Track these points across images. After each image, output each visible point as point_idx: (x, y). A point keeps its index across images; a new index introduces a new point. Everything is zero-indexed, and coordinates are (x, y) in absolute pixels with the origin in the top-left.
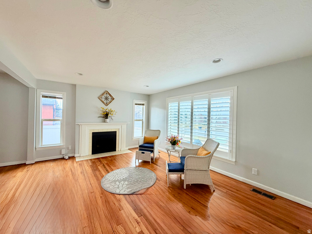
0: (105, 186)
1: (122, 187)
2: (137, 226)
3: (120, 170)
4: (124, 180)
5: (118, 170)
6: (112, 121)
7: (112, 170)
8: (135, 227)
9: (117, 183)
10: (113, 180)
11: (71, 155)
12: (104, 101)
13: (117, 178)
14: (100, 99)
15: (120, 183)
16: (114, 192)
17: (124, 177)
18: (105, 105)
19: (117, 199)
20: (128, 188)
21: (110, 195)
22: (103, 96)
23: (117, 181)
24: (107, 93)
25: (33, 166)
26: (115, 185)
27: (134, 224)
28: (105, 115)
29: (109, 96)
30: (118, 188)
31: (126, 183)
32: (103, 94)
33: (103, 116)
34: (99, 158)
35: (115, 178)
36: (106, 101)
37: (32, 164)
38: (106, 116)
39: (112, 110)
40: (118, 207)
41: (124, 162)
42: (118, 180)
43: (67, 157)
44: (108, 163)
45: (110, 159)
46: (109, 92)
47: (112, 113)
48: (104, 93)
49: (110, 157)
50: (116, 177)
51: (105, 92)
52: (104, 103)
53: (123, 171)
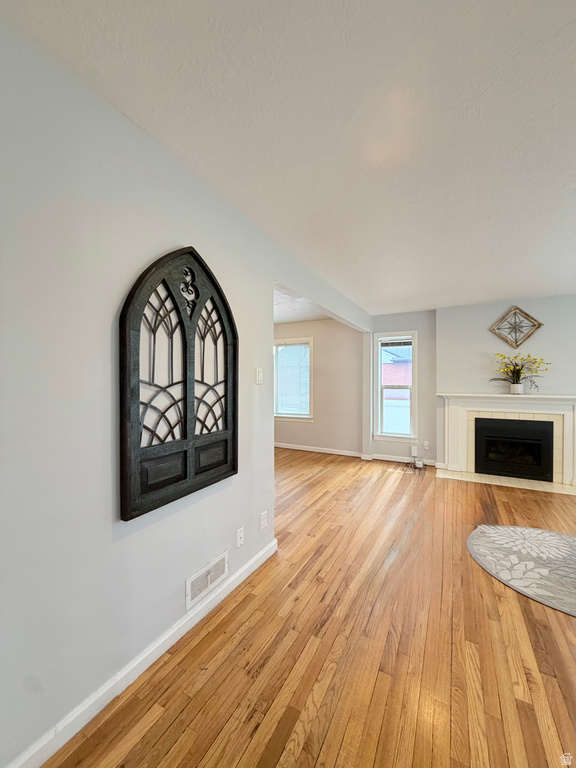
0: (475, 548)
1: (524, 574)
2: (520, 683)
3: (540, 531)
4: (540, 562)
5: (532, 530)
6: (534, 389)
7: (514, 524)
8: (514, 680)
9: (514, 559)
10: (506, 546)
11: (427, 462)
12: (509, 336)
13: (520, 547)
14: (495, 333)
15: (521, 560)
16: (494, 572)
17: (542, 555)
18: (511, 345)
19: (493, 591)
20: (540, 586)
21: (481, 573)
22: (506, 323)
23: (515, 553)
24: (517, 311)
25: (368, 465)
26: (503, 560)
27: (513, 672)
28: (511, 374)
29: (522, 319)
30: (510, 569)
31: (545, 572)
32: (503, 318)
33: (504, 377)
34: (490, 486)
35: (512, 544)
36: (513, 335)
37: (369, 461)
38: (515, 376)
39: (533, 357)
40: (488, 608)
41: (568, 519)
42: (518, 553)
43: (419, 464)
44: (511, 504)
45: (521, 496)
46: (521, 308)
47: (535, 366)
48: (507, 315)
49: (524, 491)
50: (516, 543)
51: (510, 311)
52: (507, 342)
53: (549, 538)
